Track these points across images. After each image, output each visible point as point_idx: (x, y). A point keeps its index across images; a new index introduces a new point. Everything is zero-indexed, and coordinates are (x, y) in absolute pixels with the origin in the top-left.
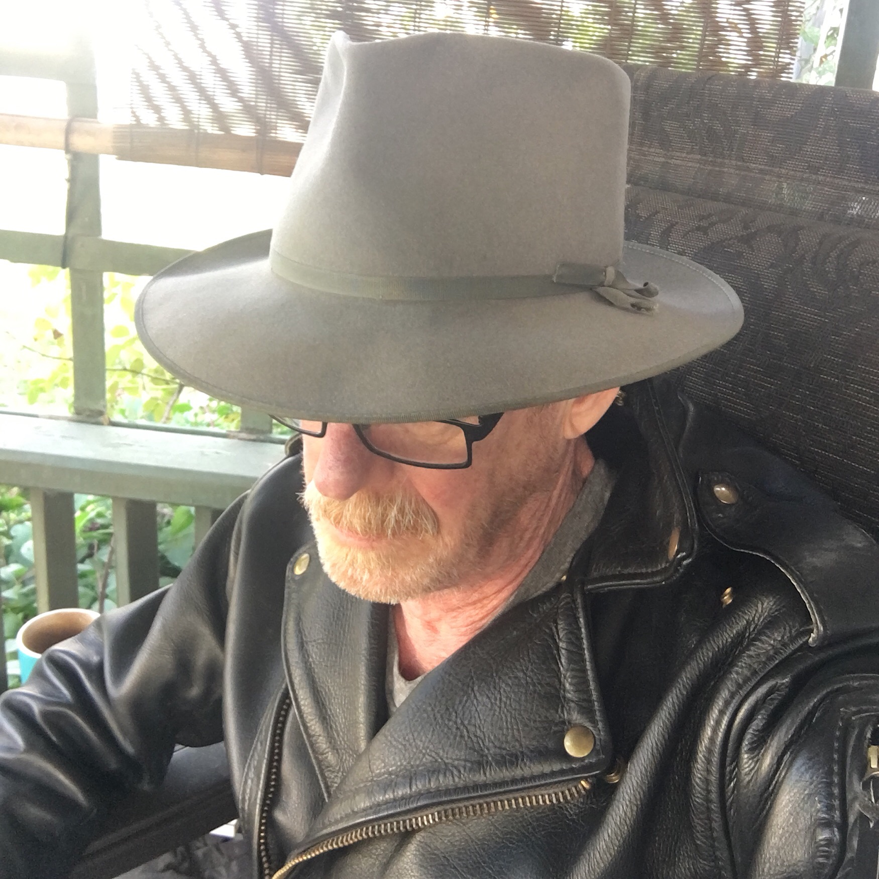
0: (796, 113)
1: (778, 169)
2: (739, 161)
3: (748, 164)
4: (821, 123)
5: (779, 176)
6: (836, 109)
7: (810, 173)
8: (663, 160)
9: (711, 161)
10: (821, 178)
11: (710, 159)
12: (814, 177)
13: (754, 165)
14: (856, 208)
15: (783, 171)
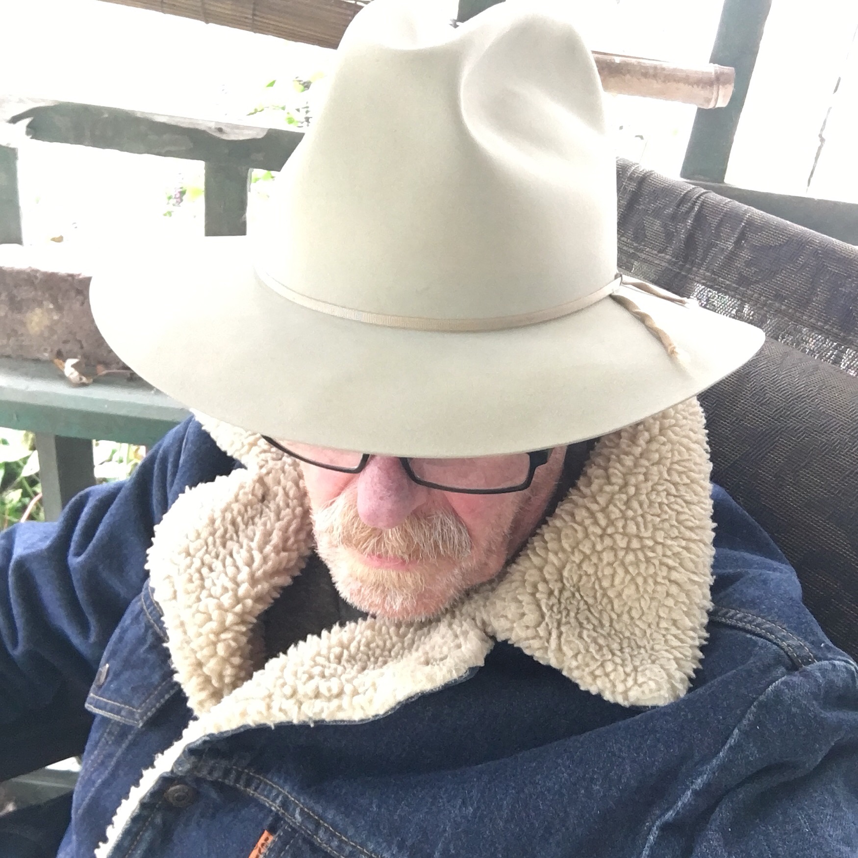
0: (781, 245)
1: (745, 289)
2: (708, 272)
3: (716, 277)
4: (801, 260)
5: (743, 295)
6: (820, 252)
7: (775, 301)
8: (632, 251)
9: (681, 265)
10: (783, 307)
11: (681, 263)
12: (777, 304)
13: (722, 280)
14: (809, 343)
15: (750, 292)
